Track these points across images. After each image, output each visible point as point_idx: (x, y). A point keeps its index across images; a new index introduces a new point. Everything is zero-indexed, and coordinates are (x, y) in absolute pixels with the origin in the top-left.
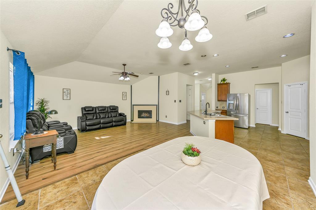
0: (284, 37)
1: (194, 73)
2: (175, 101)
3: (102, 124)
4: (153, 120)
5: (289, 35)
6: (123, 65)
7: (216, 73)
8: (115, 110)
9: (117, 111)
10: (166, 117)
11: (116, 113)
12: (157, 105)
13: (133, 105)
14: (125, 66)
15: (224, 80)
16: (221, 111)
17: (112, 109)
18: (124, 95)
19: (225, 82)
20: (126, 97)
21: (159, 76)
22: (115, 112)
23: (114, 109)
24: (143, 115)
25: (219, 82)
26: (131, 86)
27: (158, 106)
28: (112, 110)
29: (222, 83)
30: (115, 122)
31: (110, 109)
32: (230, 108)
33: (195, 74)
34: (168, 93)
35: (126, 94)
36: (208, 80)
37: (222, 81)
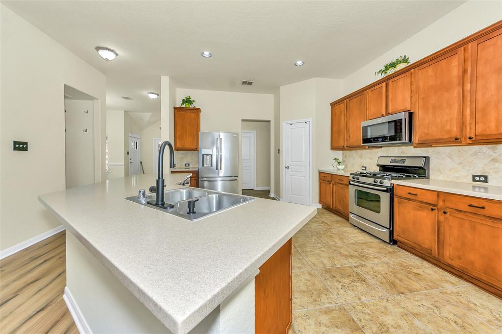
1: (98, 48)
7: (170, 77)
15: (188, 101)
16: (191, 175)
19: (192, 106)
25: (179, 104)
29: (184, 106)
32: (205, 165)
33: (104, 54)
36: (147, 98)
37: (184, 102)
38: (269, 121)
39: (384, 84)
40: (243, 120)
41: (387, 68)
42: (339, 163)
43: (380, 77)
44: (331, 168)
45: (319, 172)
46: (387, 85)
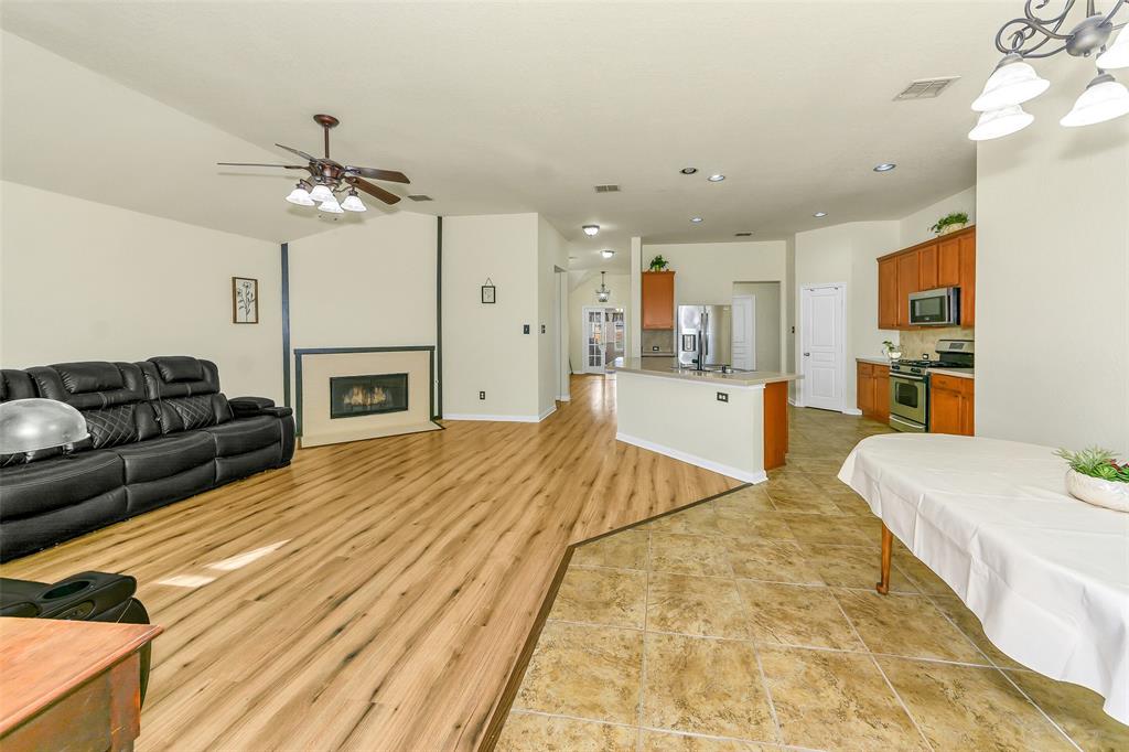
0: (875, 170)
1: (584, 227)
2: (527, 330)
3: (136, 480)
4: (414, 418)
5: (884, 167)
6: (320, 119)
7: (641, 238)
8: (200, 386)
9: (213, 391)
10: (483, 396)
11: (207, 400)
12: (431, 349)
13: (299, 353)
14: (332, 131)
15: (658, 262)
17: (175, 381)
18: (242, 294)
19: (664, 269)
20: (253, 305)
21: (440, 219)
22: (196, 394)
23: (192, 377)
24: (357, 398)
25: (647, 268)
26: (284, 247)
27: (435, 353)
28: (178, 388)
29: (653, 270)
30: (226, 455)
31: (163, 379)
32: (685, 349)
33: (589, 231)
34: (489, 294)
35: (252, 290)
36: (600, 257)
37: (653, 264)
38: (778, 282)
39: (935, 247)
40: (735, 283)
41: (945, 222)
42: (891, 349)
43: (933, 235)
44: (881, 356)
45: (858, 363)
46: (938, 248)
